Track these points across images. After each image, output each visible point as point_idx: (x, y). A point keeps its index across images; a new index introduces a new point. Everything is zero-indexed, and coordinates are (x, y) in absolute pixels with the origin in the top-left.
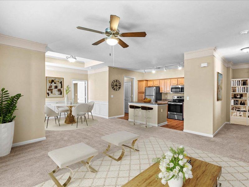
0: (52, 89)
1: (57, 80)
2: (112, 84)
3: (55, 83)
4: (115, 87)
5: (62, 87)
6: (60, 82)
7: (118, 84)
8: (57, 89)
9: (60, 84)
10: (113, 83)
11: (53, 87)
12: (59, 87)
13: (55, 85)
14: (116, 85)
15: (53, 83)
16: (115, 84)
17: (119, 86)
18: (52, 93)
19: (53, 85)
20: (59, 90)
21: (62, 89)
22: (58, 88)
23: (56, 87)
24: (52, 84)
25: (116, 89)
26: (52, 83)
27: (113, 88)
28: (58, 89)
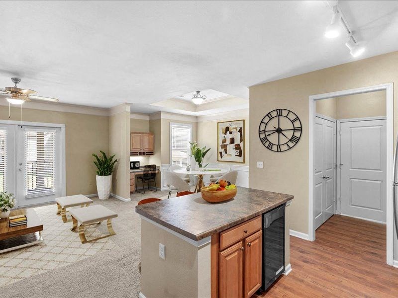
0: (226, 145)
1: (234, 126)
2: (262, 128)
3: (231, 133)
4: (273, 139)
5: (241, 141)
6: (239, 129)
7: (285, 124)
8: (233, 145)
9: (239, 133)
10: (263, 126)
11: (228, 142)
12: (237, 141)
13: (231, 136)
14: (279, 131)
15: (228, 132)
16: (273, 125)
17: (289, 134)
18: (226, 153)
19: (229, 136)
20: (238, 147)
21: (242, 145)
22: (235, 143)
23: (232, 141)
24: (226, 136)
25: (279, 146)
26: (226, 134)
27: (264, 140)
28: (235, 145)
